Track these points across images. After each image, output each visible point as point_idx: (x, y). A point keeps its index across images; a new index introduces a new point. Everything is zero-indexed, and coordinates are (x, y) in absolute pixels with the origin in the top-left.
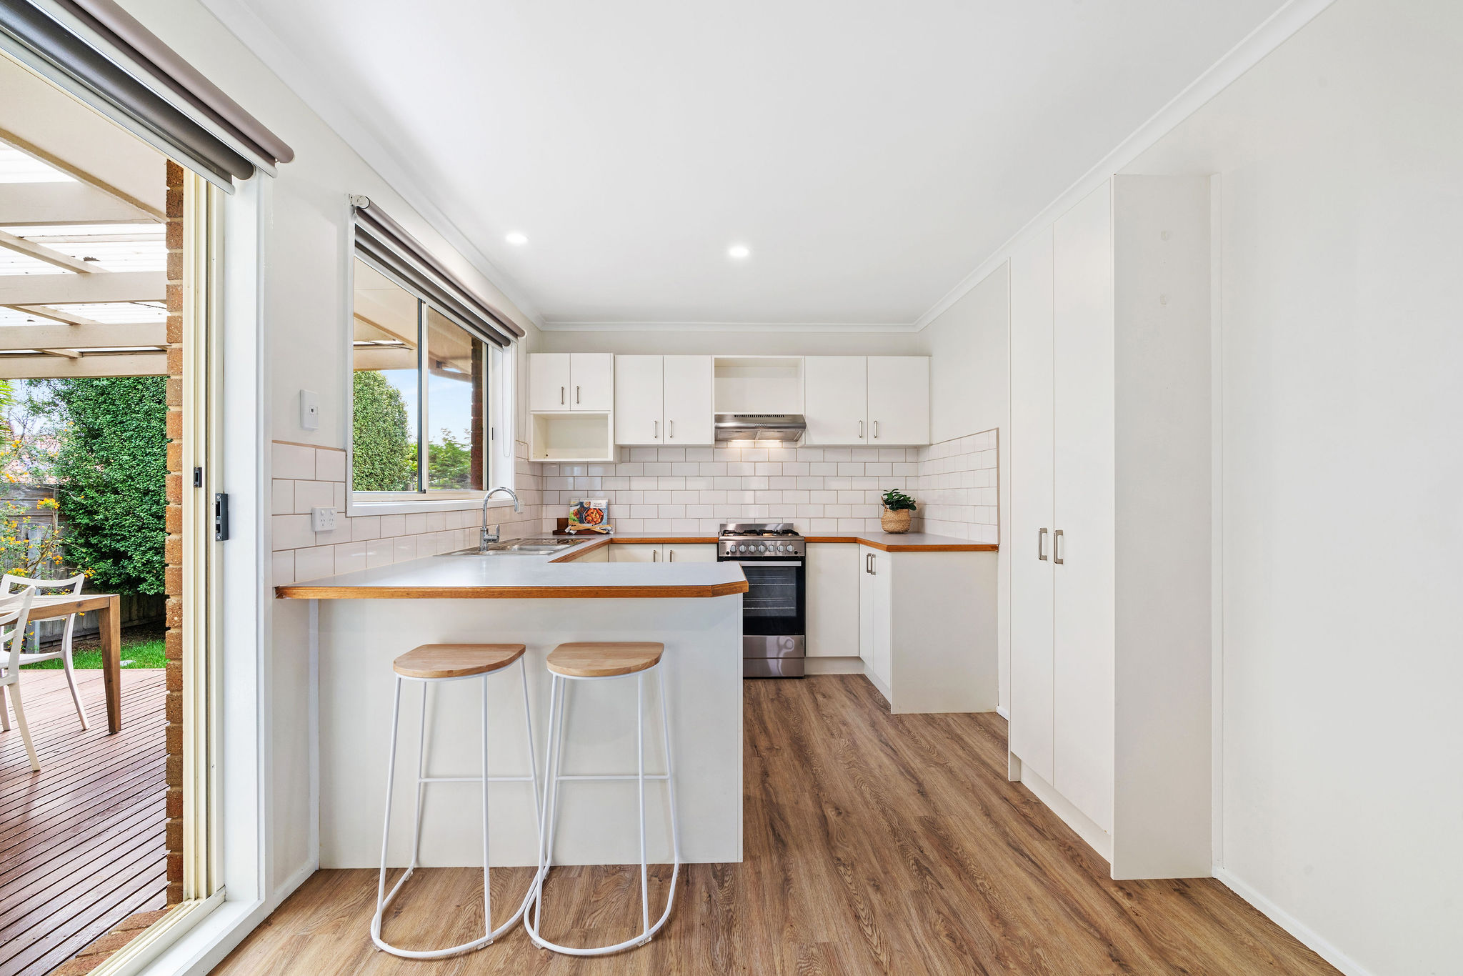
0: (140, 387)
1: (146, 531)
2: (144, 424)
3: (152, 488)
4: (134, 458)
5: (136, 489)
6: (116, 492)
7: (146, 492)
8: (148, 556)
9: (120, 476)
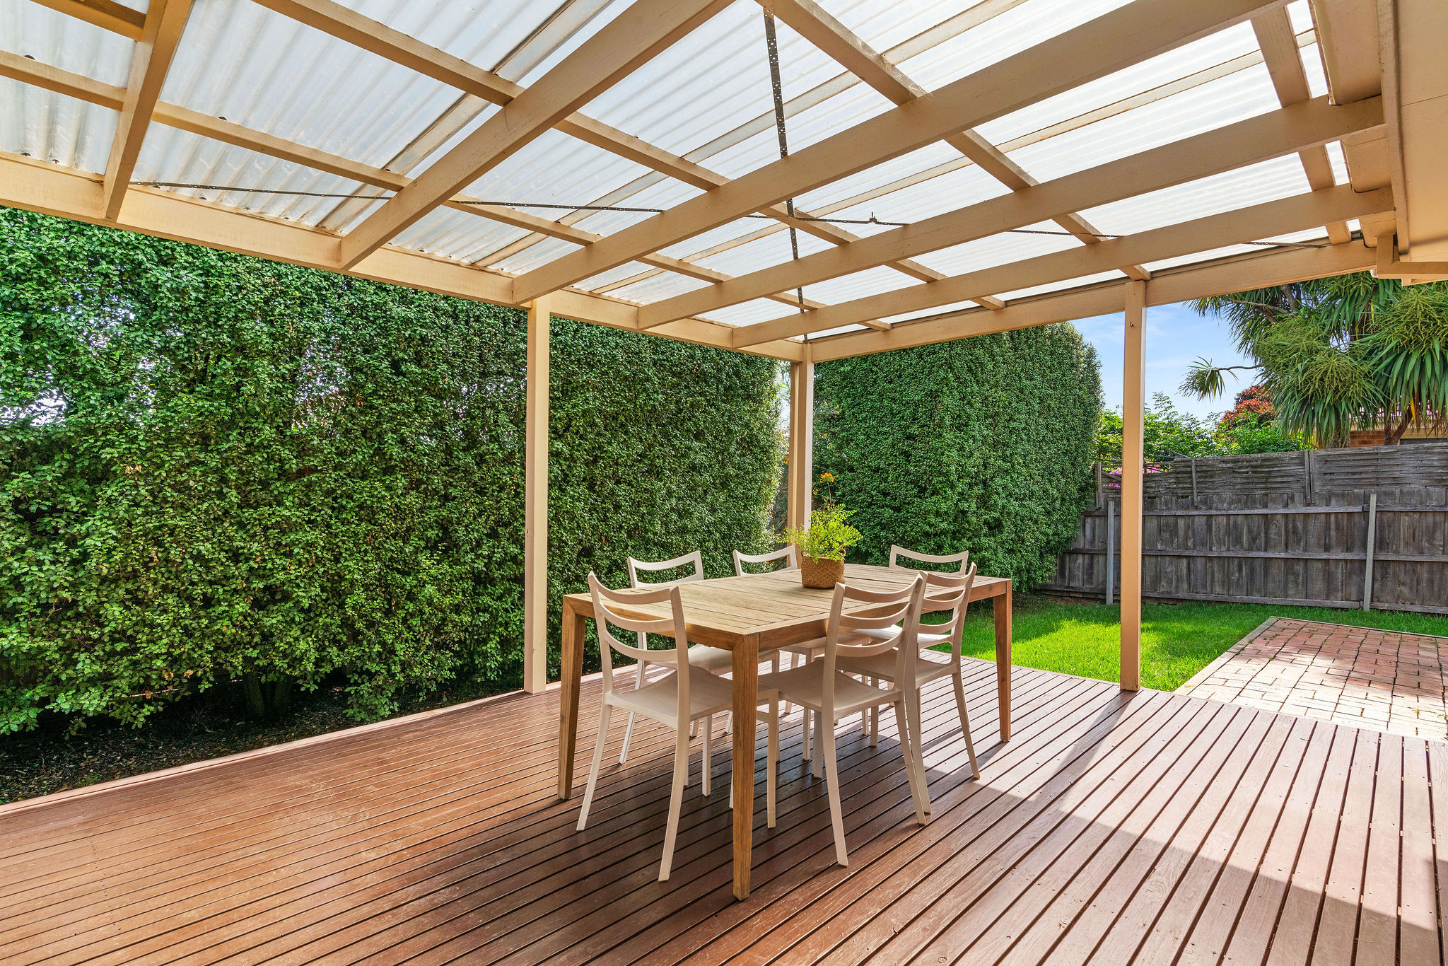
0: (875, 369)
1: (875, 507)
2: (877, 404)
3: (882, 466)
4: (868, 437)
5: (869, 467)
6: (851, 469)
7: (877, 470)
8: (876, 531)
9: (856, 455)
